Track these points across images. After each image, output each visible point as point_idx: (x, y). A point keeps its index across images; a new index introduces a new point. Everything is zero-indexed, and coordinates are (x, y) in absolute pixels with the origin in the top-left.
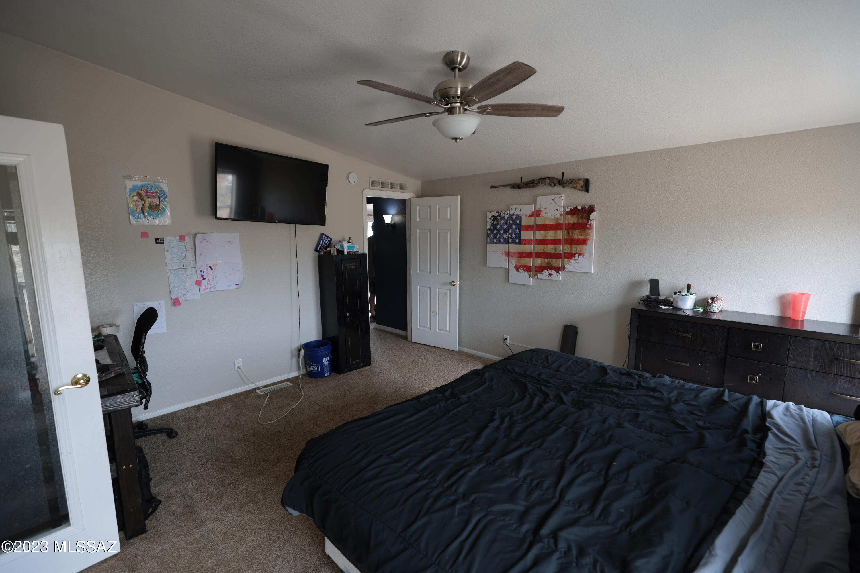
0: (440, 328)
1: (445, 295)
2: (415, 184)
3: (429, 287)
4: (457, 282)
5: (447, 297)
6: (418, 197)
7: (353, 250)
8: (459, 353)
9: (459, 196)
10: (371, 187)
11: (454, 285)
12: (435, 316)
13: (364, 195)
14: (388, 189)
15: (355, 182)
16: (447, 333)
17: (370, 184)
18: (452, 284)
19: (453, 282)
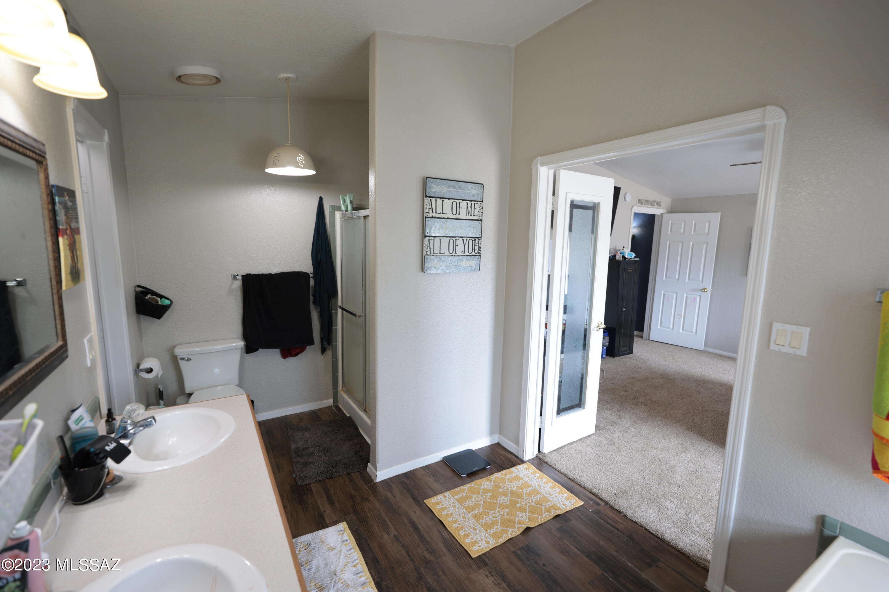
0: (684, 329)
1: (694, 300)
2: (666, 201)
3: (675, 293)
4: (709, 290)
5: (696, 302)
6: (668, 213)
7: (631, 257)
8: (704, 352)
9: (720, 213)
10: (638, 205)
11: (707, 291)
12: (679, 318)
13: (632, 211)
14: (642, 205)
15: (629, 200)
16: (692, 334)
17: (637, 202)
18: (704, 290)
19: (706, 289)
